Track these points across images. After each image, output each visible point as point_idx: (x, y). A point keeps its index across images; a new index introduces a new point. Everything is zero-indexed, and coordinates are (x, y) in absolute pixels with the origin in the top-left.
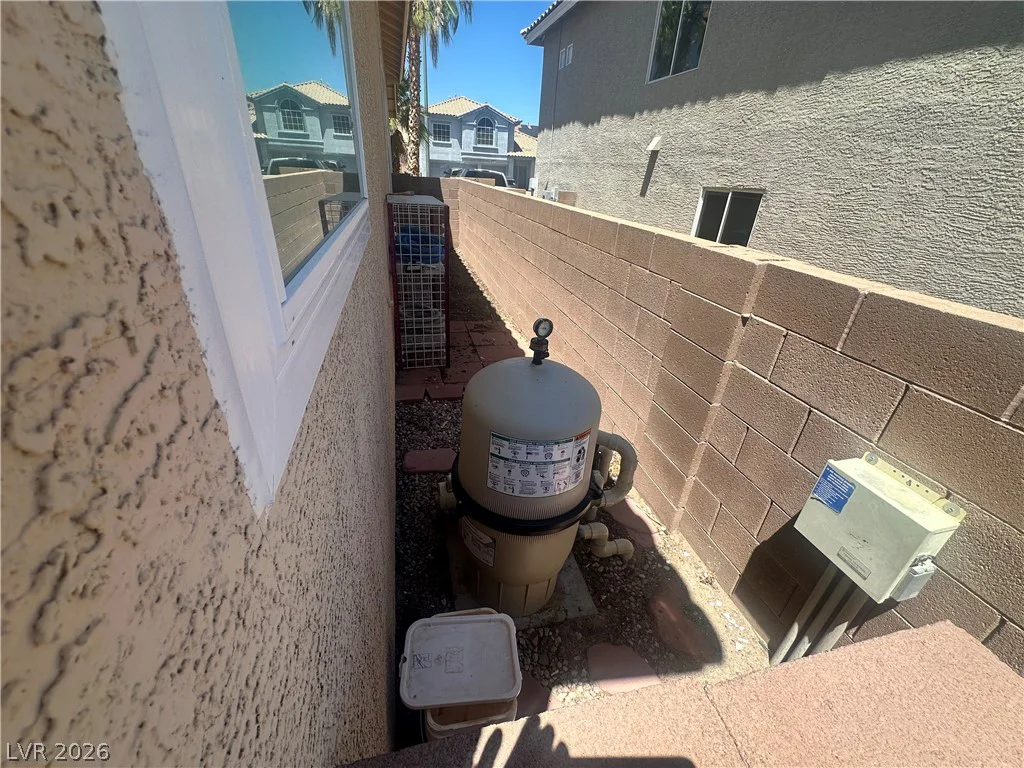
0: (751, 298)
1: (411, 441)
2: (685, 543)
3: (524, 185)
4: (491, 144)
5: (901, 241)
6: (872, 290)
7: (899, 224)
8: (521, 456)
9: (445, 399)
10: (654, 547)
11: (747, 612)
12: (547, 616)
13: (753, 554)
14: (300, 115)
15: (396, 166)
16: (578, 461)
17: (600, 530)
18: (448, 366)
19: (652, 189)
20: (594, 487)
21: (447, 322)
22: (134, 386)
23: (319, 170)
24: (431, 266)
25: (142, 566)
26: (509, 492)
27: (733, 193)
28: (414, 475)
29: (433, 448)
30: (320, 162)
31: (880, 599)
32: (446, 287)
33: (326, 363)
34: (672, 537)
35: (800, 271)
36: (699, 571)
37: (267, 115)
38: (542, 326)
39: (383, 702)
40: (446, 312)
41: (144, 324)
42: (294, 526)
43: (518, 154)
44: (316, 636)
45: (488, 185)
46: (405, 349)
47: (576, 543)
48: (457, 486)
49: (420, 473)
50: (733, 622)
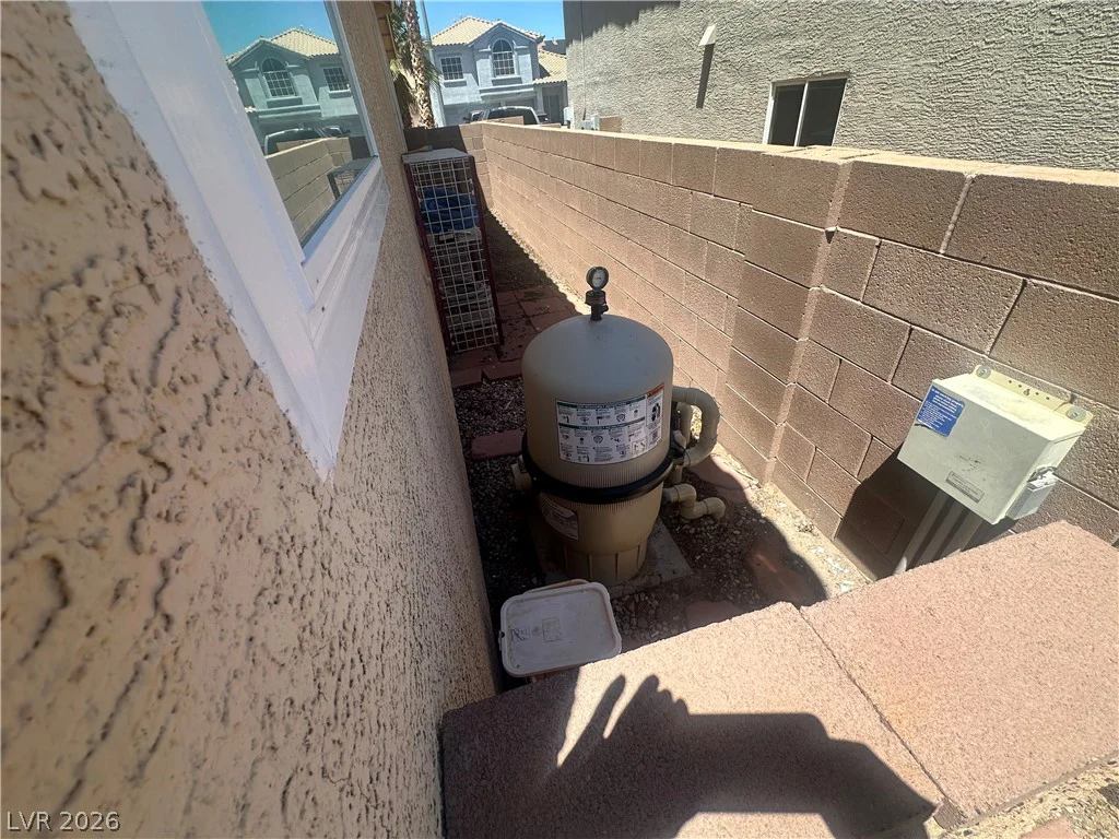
0: (836, 207)
1: (475, 428)
2: (781, 494)
3: (558, 118)
4: (513, 72)
5: (1023, 110)
6: (979, 172)
7: (1019, 88)
8: (592, 422)
9: (504, 379)
10: (747, 503)
11: (851, 555)
12: (641, 582)
13: (855, 494)
14: (286, 75)
15: (407, 119)
16: (653, 419)
17: (687, 492)
18: (502, 342)
19: (710, 96)
20: (674, 445)
21: (493, 293)
22: (166, 335)
23: (321, 140)
24: (465, 231)
25: (217, 504)
26: (584, 461)
27: (810, 83)
28: (485, 461)
29: (499, 431)
30: (320, 131)
31: (994, 519)
32: (486, 254)
33: (366, 337)
34: (765, 490)
35: (893, 163)
36: (797, 520)
37: (249, 82)
38: (597, 275)
39: (487, 672)
40: (491, 283)
41: (161, 274)
42: (363, 495)
43: (546, 80)
44: (406, 600)
45: (517, 124)
46: (452, 332)
47: (663, 507)
48: (530, 465)
49: (490, 459)
50: (837, 565)
